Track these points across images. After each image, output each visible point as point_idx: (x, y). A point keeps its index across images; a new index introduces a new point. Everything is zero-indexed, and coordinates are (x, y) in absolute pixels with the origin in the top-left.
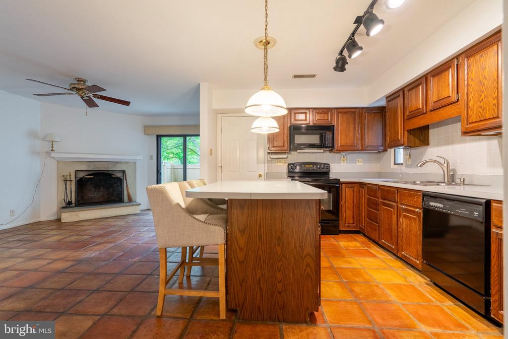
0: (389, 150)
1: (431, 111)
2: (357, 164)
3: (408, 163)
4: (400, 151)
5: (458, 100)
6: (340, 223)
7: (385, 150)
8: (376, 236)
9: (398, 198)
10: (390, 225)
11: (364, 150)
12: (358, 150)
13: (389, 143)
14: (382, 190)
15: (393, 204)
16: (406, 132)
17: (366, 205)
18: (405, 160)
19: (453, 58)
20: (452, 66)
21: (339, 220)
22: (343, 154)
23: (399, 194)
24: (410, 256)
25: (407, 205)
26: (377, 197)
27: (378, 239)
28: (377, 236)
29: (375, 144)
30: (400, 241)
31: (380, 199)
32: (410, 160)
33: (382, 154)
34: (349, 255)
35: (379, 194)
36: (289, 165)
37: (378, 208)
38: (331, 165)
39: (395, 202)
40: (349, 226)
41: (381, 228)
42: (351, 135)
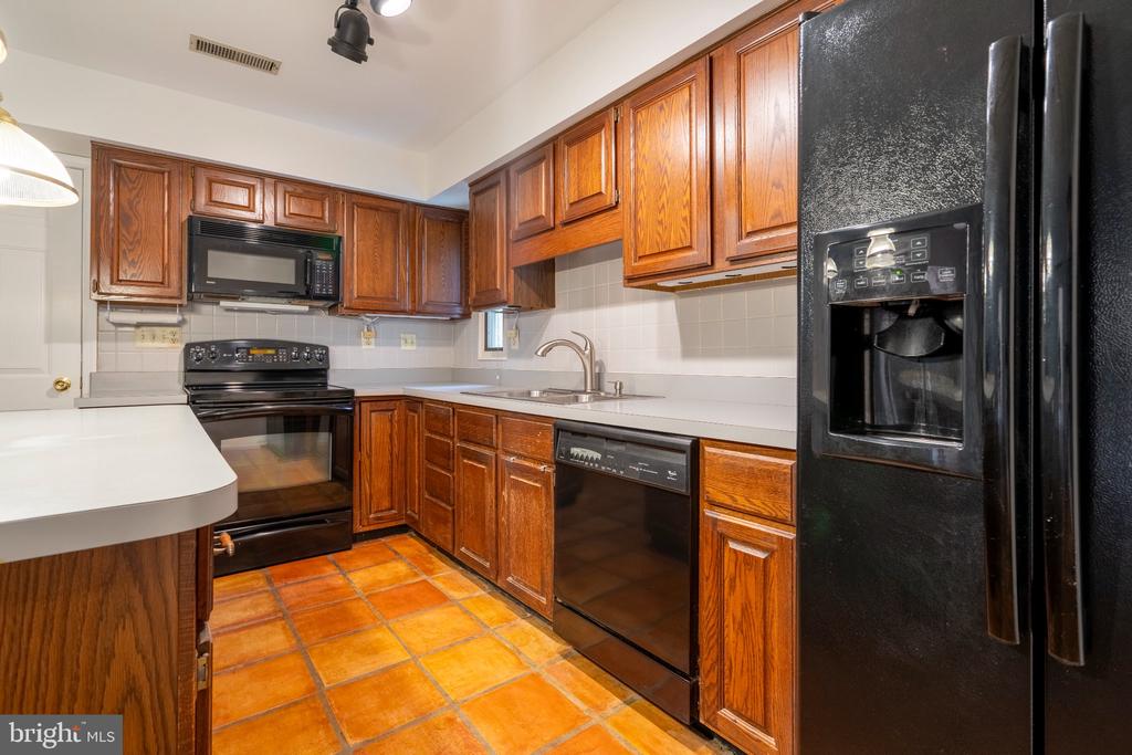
0: (474, 314)
1: (566, 224)
2: (403, 348)
3: (513, 347)
4: (498, 318)
5: (617, 203)
6: (356, 512)
7: (466, 316)
8: (445, 538)
9: (497, 438)
10: (480, 507)
11: (419, 313)
12: (403, 312)
13: (474, 299)
14: (461, 417)
15: (487, 452)
16: (512, 271)
17: (423, 455)
18: (507, 339)
19: (608, 108)
20: (607, 123)
21: (350, 508)
22: (367, 319)
23: (500, 426)
24: (525, 585)
25: (519, 456)
26: (448, 436)
27: (450, 547)
28: (449, 536)
29: (445, 300)
30: (502, 550)
31: (455, 439)
32: (517, 339)
33: (459, 324)
34: (375, 618)
35: (454, 427)
36: (188, 346)
37: (451, 463)
38: (331, 348)
39: (490, 447)
40: (379, 518)
41: (459, 517)
42: (388, 269)
